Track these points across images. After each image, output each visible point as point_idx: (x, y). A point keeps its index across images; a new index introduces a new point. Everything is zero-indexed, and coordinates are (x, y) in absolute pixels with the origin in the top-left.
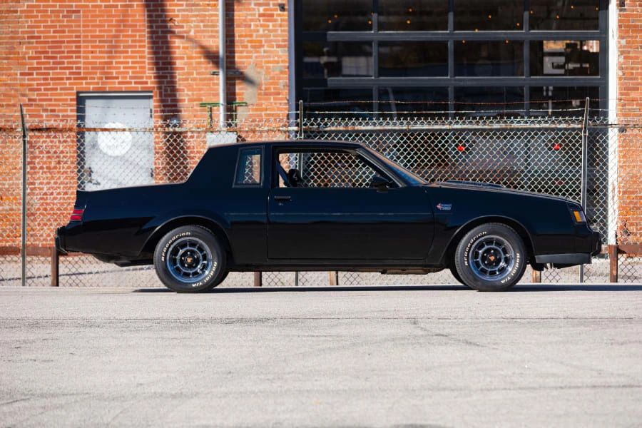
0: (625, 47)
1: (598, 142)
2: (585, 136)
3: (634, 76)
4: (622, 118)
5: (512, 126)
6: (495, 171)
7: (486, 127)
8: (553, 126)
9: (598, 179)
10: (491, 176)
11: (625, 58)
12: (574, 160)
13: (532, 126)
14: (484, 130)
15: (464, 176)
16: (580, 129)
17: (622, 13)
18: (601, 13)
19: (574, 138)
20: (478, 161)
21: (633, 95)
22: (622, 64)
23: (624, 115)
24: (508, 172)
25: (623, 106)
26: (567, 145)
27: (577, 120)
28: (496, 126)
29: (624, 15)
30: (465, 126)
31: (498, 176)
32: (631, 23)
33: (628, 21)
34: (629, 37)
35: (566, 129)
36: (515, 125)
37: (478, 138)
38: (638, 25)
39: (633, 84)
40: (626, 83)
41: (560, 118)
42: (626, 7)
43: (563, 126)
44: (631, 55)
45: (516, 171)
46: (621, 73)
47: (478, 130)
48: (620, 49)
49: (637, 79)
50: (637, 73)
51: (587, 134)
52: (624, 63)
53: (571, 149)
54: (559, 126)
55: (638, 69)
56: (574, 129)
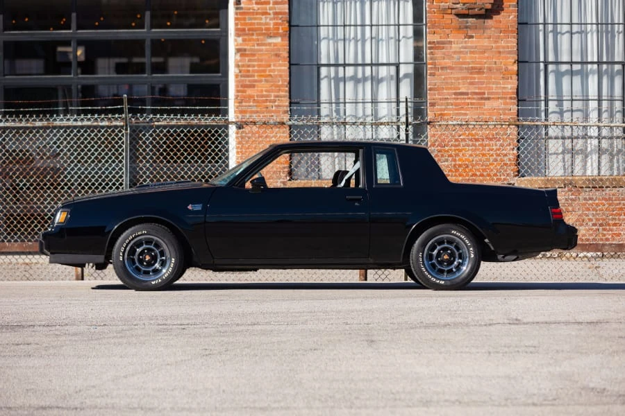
0: (241, 45)
1: (141, 139)
2: (127, 134)
3: (251, 73)
4: (240, 116)
5: (55, 125)
6: (38, 169)
7: (28, 125)
8: (95, 124)
9: (141, 177)
10: (35, 173)
11: (241, 55)
12: (117, 158)
13: (75, 124)
14: (27, 128)
15: (8, 173)
16: (122, 127)
17: (238, 11)
18: (221, 12)
19: (117, 135)
20: (21, 158)
21: (249, 92)
22: (238, 62)
23: (241, 112)
24: (52, 169)
25: (239, 103)
26: (110, 143)
27: (120, 118)
28: (38, 124)
29: (241, 14)
30: (8, 124)
31: (42, 173)
32: (247, 21)
33: (245, 19)
34: (246, 35)
35: (109, 127)
36: (58, 123)
37: (21, 136)
38: (254, 23)
39: (249, 81)
40: (243, 81)
41: (103, 116)
42: (242, 5)
43: (105, 123)
44: (247, 53)
45: (59, 169)
46: (238, 71)
47: (21, 128)
48: (237, 47)
49: (254, 76)
50: (253, 71)
51: (129, 131)
52: (241, 61)
53: (113, 147)
54: (100, 124)
55: (254, 66)
56: (116, 127)
